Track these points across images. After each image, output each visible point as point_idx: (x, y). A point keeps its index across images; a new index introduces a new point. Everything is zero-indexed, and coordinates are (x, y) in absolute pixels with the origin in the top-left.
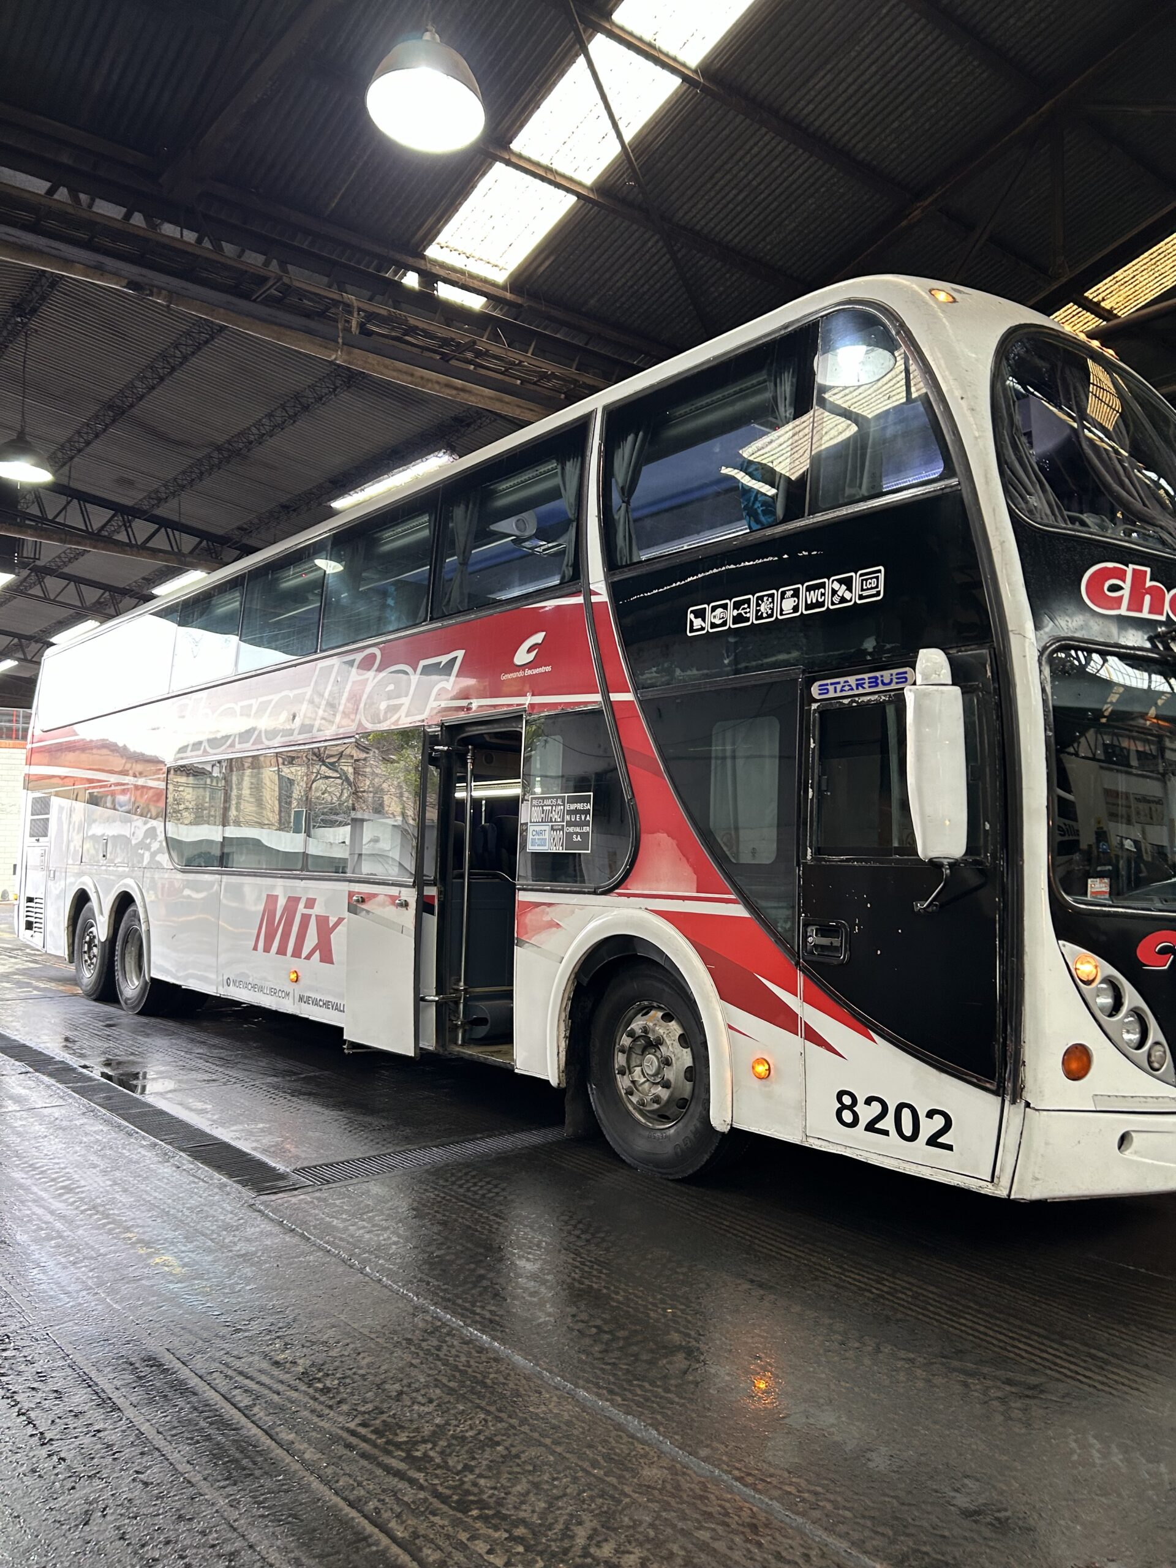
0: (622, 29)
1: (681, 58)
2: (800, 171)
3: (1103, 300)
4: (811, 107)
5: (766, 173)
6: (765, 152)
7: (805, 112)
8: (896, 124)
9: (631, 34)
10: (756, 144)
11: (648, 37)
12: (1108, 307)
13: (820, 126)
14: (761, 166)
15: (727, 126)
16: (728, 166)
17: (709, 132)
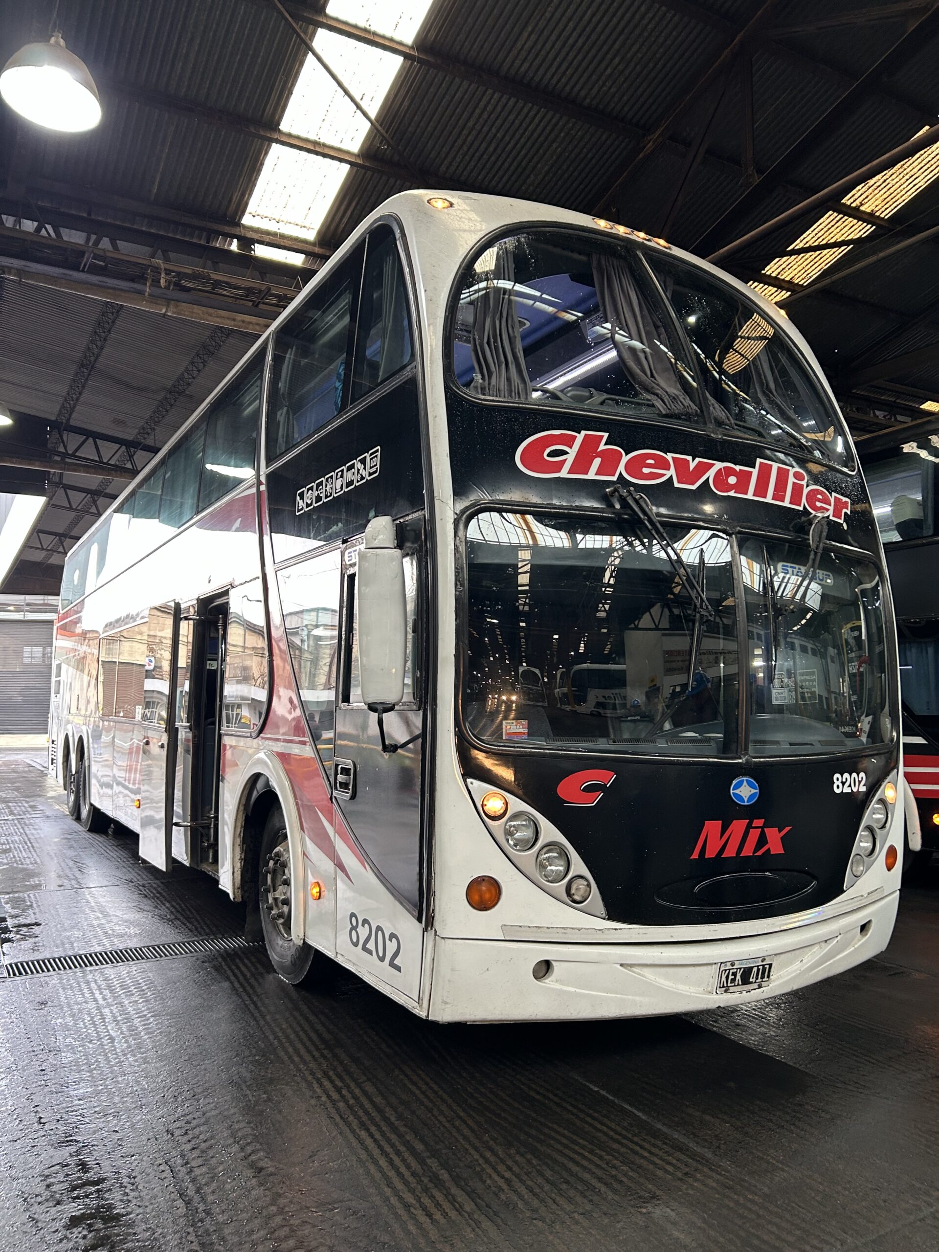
0: (337, 20)
1: (397, 37)
2: (537, 120)
3: (862, 204)
4: (526, 65)
5: (507, 125)
6: (499, 108)
7: (523, 69)
8: (609, 71)
9: (346, 23)
10: (489, 102)
11: (362, 24)
12: (869, 210)
13: (541, 79)
14: (499, 121)
15: (458, 90)
16: (470, 124)
17: (444, 97)
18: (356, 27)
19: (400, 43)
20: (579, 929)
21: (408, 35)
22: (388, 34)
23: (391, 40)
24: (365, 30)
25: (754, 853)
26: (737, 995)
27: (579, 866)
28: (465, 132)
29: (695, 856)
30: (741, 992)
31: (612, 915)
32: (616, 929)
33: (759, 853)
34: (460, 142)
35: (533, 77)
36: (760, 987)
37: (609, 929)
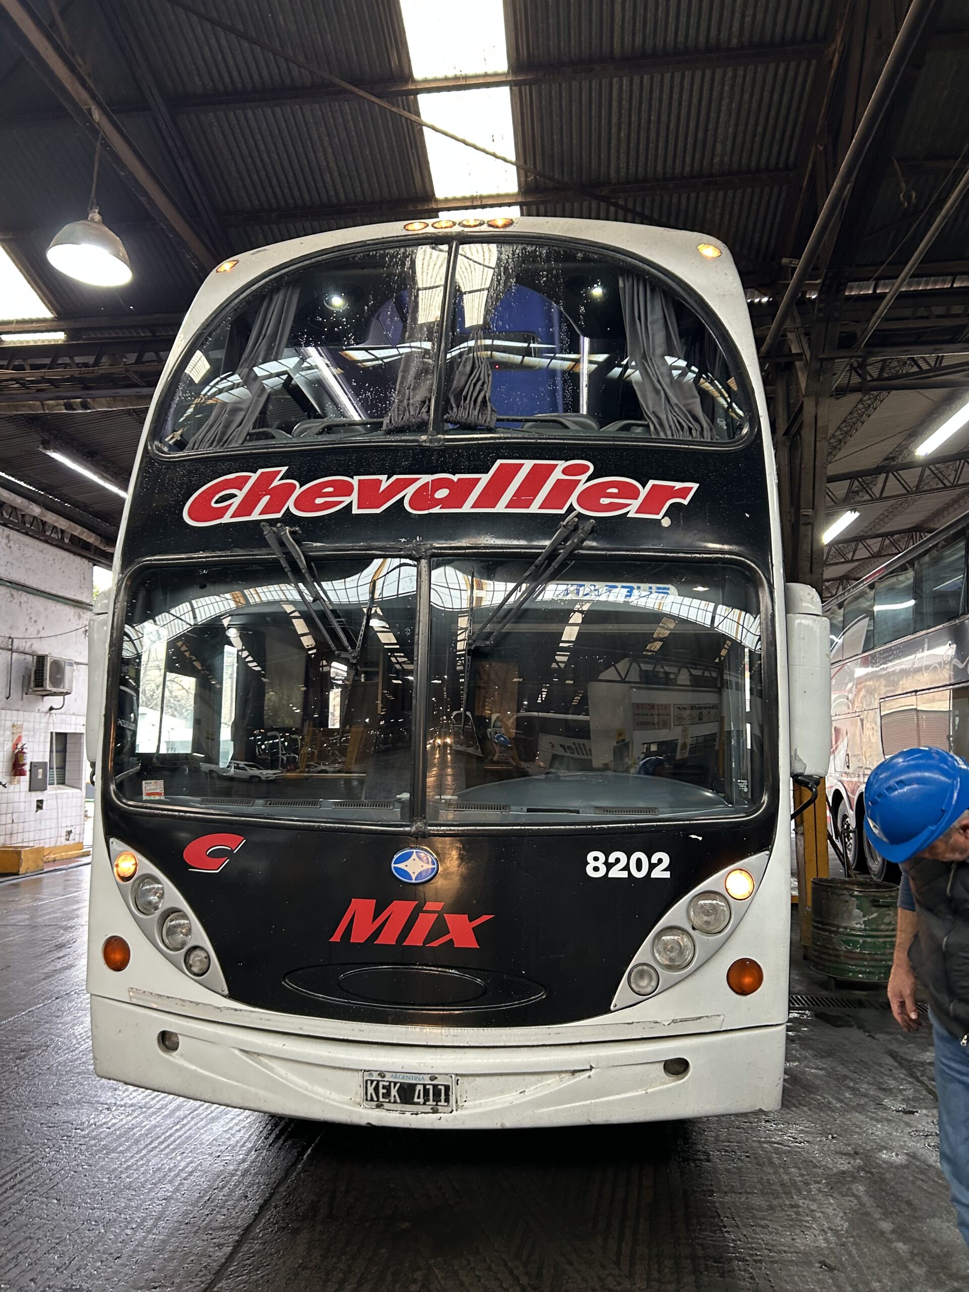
4: (639, 36)
10: (621, 89)
16: (614, 120)
17: (571, 107)
18: (446, 79)
19: (496, 75)
20: (198, 1004)
21: (500, 63)
22: (481, 72)
23: (486, 75)
24: (456, 78)
25: (424, 943)
26: (397, 1114)
27: (200, 936)
28: (614, 130)
29: (336, 938)
30: (403, 1113)
31: (233, 995)
32: (236, 1010)
33: (435, 944)
34: (614, 142)
35: (655, 44)
36: (435, 1111)
37: (228, 1009)
